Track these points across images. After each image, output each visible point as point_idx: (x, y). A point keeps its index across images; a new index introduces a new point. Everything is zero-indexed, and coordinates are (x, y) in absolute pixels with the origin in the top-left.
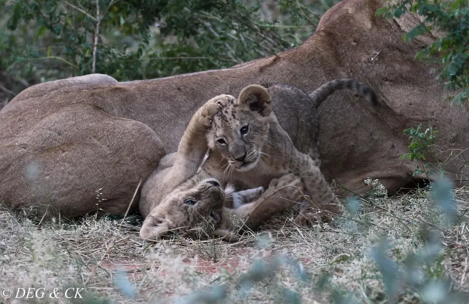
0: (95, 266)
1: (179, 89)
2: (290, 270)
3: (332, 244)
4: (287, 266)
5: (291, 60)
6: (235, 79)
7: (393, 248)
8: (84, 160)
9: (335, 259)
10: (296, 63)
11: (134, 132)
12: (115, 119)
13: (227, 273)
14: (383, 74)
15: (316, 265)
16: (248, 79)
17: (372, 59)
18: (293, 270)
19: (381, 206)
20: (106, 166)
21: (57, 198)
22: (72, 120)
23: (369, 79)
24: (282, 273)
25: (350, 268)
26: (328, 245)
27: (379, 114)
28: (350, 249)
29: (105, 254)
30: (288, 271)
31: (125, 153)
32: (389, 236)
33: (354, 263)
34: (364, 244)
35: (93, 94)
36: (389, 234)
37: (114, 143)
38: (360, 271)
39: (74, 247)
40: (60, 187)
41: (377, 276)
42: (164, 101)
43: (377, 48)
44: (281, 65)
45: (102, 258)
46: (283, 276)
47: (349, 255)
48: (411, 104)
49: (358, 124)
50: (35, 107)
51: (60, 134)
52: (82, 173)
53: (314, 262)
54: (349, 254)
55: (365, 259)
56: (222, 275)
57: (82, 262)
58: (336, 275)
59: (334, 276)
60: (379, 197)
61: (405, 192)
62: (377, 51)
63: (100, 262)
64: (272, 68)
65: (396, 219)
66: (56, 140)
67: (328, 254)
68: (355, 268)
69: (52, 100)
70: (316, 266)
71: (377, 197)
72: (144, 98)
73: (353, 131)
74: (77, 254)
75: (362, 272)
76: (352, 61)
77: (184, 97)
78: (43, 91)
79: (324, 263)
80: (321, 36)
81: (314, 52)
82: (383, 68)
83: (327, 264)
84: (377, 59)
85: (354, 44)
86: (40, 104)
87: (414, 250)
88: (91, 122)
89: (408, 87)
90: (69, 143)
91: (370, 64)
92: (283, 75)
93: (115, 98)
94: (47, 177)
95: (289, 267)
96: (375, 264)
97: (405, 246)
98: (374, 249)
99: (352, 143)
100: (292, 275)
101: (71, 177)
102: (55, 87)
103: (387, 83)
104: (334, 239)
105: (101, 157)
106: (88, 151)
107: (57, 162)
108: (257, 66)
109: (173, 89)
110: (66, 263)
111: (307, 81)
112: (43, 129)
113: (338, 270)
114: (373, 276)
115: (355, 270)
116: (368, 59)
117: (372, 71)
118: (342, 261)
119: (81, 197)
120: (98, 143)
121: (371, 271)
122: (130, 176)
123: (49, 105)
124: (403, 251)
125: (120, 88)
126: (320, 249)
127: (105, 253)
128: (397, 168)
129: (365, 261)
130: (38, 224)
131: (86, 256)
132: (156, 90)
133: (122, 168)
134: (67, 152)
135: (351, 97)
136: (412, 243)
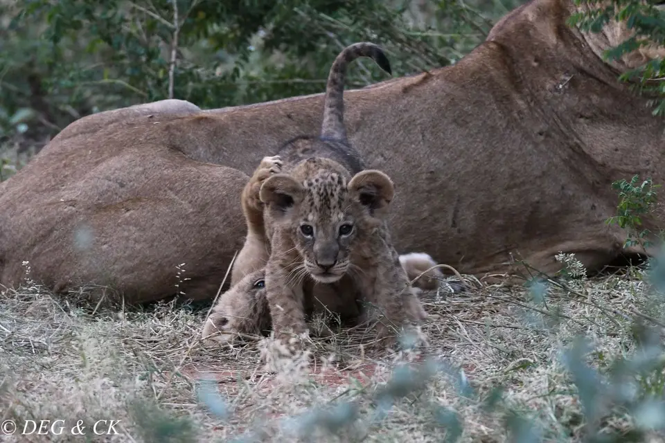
0: (172, 374)
1: (289, 117)
2: (447, 381)
3: (507, 344)
4: (443, 375)
5: (449, 79)
6: (369, 102)
7: (594, 351)
8: (156, 221)
9: (511, 365)
10: (454, 82)
11: (225, 182)
12: (199, 164)
13: (359, 385)
14: (575, 108)
15: (485, 374)
16: (387, 102)
17: (561, 86)
18: (451, 381)
19: (577, 290)
20: (188, 231)
21: (118, 276)
22: (139, 165)
23: (556, 113)
24: (435, 386)
25: (532, 379)
26: (502, 346)
27: (573, 162)
28: (533, 352)
29: (185, 356)
30: (445, 382)
31: (215, 211)
32: (589, 334)
33: (538, 372)
34: (552, 345)
35: (168, 128)
36: (588, 331)
37: (198, 198)
38: (547, 385)
39: (142, 346)
40: (122, 259)
41: (570, 390)
42: (269, 133)
43: (567, 72)
44: (434, 84)
45: (182, 361)
46: (438, 389)
47: (532, 361)
48: (616, 150)
49: (544, 173)
50: (86, 147)
51: (122, 186)
52: (153, 241)
53: (482, 369)
54: (531, 358)
55: (554, 365)
56: (352, 387)
57: (153, 367)
58: (512, 388)
59: (510, 389)
60: (574, 279)
61: (612, 271)
62: (567, 76)
63: (179, 367)
64: (421, 88)
65: (599, 310)
66: (116, 194)
67: (501, 359)
68: (540, 378)
69: (111, 136)
70: (484, 376)
71: (573, 278)
72: (240, 130)
73: (538, 182)
74: (147, 356)
75: (550, 384)
76: (533, 88)
77: (297, 127)
78: (98, 124)
79: (496, 371)
80: (490, 48)
81: (481, 69)
82: (575, 100)
83: (500, 373)
84: (566, 87)
85: (535, 64)
86: (93, 143)
87: (624, 354)
88: (165, 169)
89: (612, 127)
90: (136, 198)
91: (556, 94)
92: (436, 98)
93: (199, 132)
94: (105, 246)
95: (446, 377)
96: (568, 374)
97: (611, 348)
98: (567, 352)
99: (536, 199)
100: (450, 387)
101: (138, 247)
102: (114, 118)
103: (582, 120)
104: (509, 337)
105: (181, 217)
106: (163, 208)
107: (118, 225)
108: (399, 85)
109: (281, 117)
110: (130, 368)
111: (470, 107)
112: (99, 178)
113: (515, 382)
114: (565, 390)
115: (540, 382)
116: (555, 86)
117: (560, 103)
118: (521, 369)
119: (152, 274)
120: (176, 197)
121: (562, 383)
122: (222, 243)
123: (107, 144)
124: (608, 355)
125: (206, 118)
126: (490, 351)
127: (185, 354)
128: (598, 237)
129: (554, 369)
130: (91, 313)
131: (160, 359)
132: (258, 119)
133: (210, 232)
134: (132, 211)
135: (533, 135)
136: (620, 343)
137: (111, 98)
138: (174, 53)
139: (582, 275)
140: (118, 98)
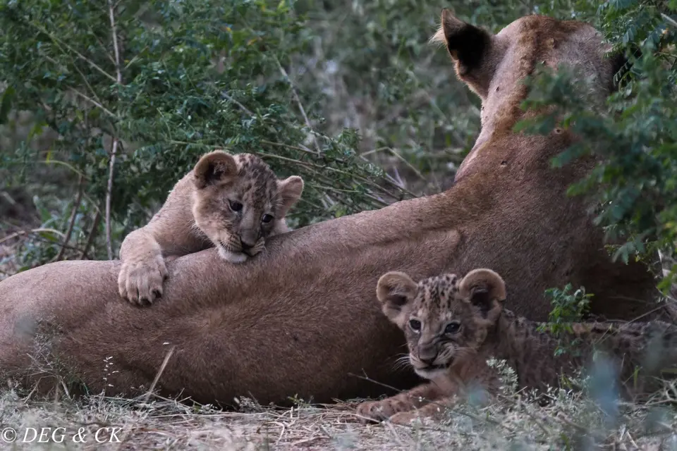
65: (528, 416)
137: (47, 188)
138: (115, 144)
139: (513, 382)
140: (54, 187)
